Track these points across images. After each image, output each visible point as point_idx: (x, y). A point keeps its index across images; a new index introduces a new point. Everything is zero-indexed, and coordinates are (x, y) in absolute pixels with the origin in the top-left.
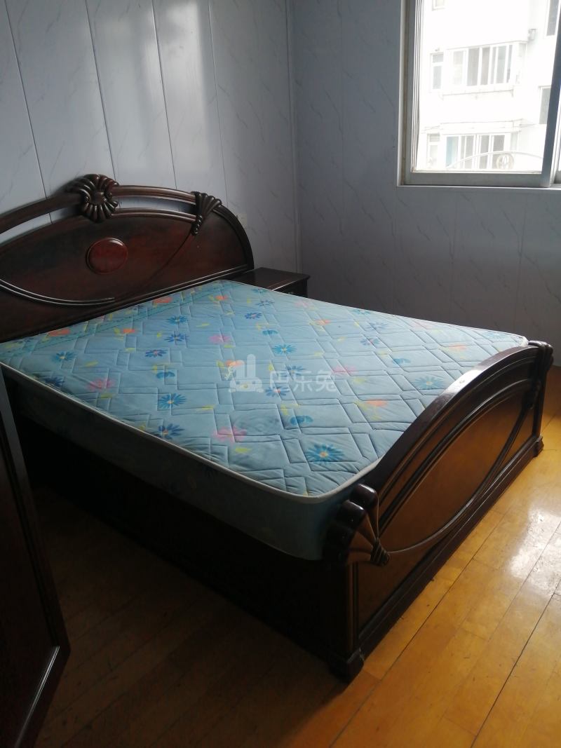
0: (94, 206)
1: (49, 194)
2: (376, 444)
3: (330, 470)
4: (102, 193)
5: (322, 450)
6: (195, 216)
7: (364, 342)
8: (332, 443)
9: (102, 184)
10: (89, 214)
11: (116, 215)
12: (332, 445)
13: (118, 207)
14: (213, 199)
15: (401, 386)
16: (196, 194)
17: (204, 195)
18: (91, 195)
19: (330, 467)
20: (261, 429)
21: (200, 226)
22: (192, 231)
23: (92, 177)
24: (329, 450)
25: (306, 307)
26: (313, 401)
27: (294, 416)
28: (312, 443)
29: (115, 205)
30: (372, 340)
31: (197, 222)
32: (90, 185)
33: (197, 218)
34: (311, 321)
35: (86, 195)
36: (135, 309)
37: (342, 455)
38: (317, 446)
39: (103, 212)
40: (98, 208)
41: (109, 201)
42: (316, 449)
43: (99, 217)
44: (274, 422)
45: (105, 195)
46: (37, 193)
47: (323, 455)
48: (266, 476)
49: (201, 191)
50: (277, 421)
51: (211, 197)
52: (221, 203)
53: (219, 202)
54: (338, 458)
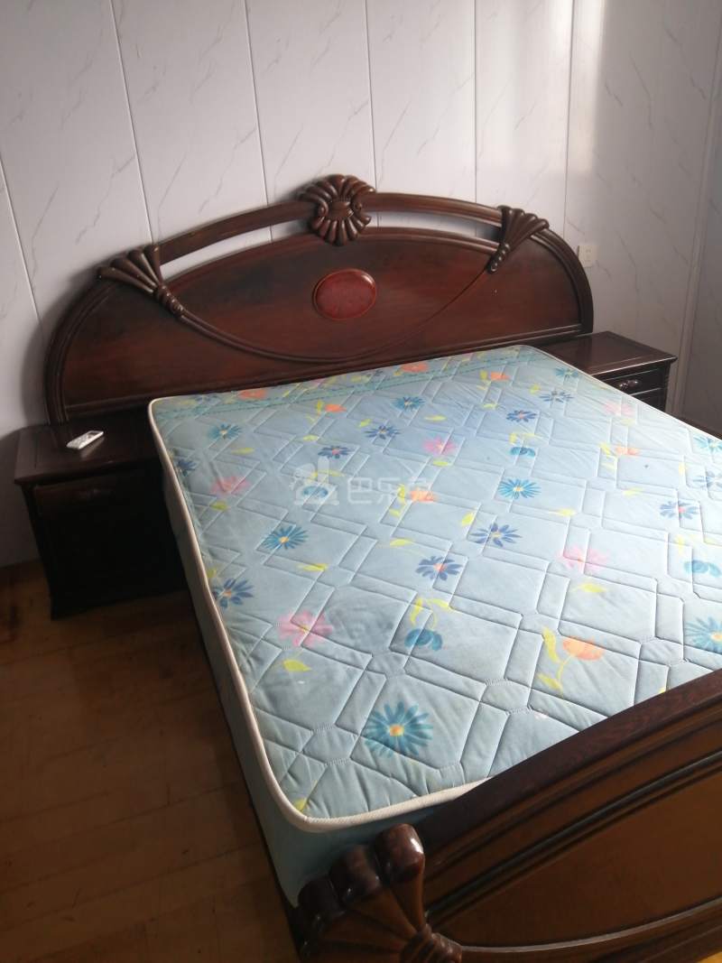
0: (332, 222)
1: (272, 200)
2: (506, 742)
3: (379, 770)
4: (348, 203)
5: (402, 717)
6: (498, 244)
7: (666, 509)
8: (432, 711)
9: (346, 191)
10: (323, 233)
11: (366, 236)
12: (425, 715)
13: (369, 225)
14: (534, 218)
15: (660, 624)
16: (505, 209)
17: (518, 212)
18: (329, 206)
19: (383, 762)
20: (356, 634)
21: (503, 260)
22: (488, 266)
23: (334, 180)
24: (413, 724)
25: (618, 414)
26: (478, 606)
27: (422, 628)
28: (400, 696)
29: (366, 222)
30: (684, 508)
31: (498, 253)
32: (330, 192)
33: (500, 248)
34: (606, 446)
35: (323, 206)
36: (368, 376)
37: (424, 745)
38: (401, 706)
39: (344, 232)
40: (339, 225)
41: (357, 216)
42: (394, 711)
43: (337, 237)
44: (385, 626)
45: (351, 206)
46: (256, 199)
47: (394, 731)
48: (279, 734)
49: (513, 204)
50: (390, 626)
51: (531, 215)
52: (547, 226)
53: (544, 223)
54: (412, 750)
